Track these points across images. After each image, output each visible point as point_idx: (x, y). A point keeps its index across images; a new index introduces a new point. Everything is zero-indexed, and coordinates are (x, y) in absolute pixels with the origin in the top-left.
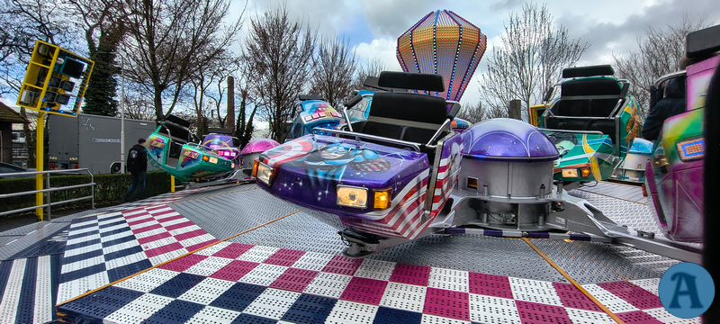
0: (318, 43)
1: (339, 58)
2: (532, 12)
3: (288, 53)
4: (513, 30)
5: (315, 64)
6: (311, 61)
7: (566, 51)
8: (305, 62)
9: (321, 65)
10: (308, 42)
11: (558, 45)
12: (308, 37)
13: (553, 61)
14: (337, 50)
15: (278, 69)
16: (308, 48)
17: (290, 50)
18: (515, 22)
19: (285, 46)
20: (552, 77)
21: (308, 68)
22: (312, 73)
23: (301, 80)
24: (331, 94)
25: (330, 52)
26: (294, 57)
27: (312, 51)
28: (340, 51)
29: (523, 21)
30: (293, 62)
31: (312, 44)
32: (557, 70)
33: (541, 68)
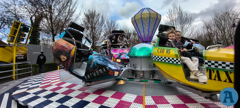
0: (106, 19)
1: (113, 24)
2: (176, 8)
3: (96, 23)
4: (170, 14)
5: (105, 26)
6: (104, 25)
7: (187, 20)
8: (102, 26)
9: (107, 26)
10: (103, 19)
11: (185, 18)
12: (102, 17)
13: (183, 23)
15: (93, 28)
16: (103, 21)
18: (170, 11)
19: (95, 21)
20: (183, 29)
22: (104, 29)
23: (100, 31)
25: (110, 22)
26: (98, 24)
27: (104, 22)
28: (113, 22)
29: (173, 11)
30: (98, 26)
31: (104, 20)
32: (185, 26)
33: (180, 26)
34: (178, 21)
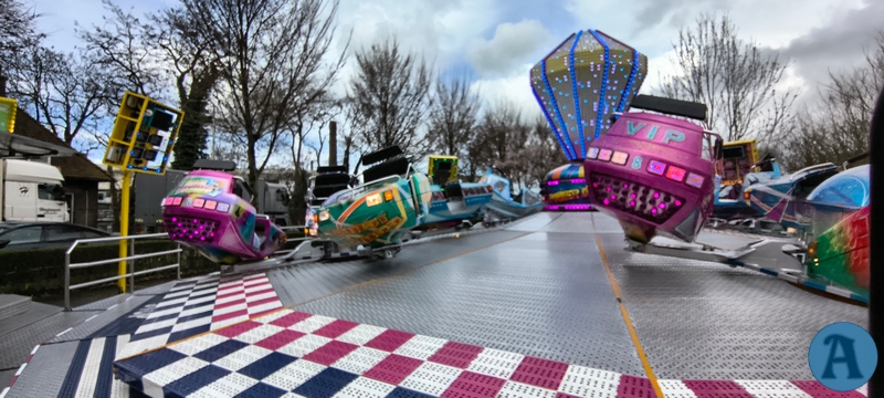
1: (459, 94)
2: (709, 24)
3: (399, 92)
4: (684, 48)
5: (431, 103)
6: (426, 100)
7: (759, 71)
8: (419, 101)
9: (438, 104)
10: (423, 78)
11: (748, 63)
12: (422, 71)
13: (741, 85)
14: (457, 85)
15: (388, 110)
16: (423, 84)
17: (401, 87)
18: (686, 37)
19: (395, 83)
20: (741, 106)
21: (422, 107)
22: (428, 114)
23: (414, 122)
24: (451, 137)
25: (450, 88)
26: (406, 95)
27: (427, 87)
28: (461, 86)
29: (697, 36)
30: (405, 102)
31: (427, 79)
32: (749, 96)
33: (725, 94)
34: (718, 77)
